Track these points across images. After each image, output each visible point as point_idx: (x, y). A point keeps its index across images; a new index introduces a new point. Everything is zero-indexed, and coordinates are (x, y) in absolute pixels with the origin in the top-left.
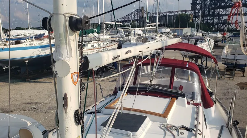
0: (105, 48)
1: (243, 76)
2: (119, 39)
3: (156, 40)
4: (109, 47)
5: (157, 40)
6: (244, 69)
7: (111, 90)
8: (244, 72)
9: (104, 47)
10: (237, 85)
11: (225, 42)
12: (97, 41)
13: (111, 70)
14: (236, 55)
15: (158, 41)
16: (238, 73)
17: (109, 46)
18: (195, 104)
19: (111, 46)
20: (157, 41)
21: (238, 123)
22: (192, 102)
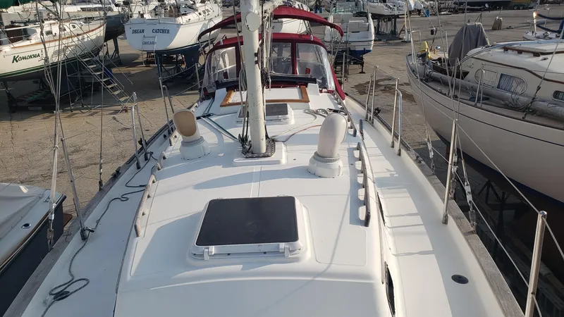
0: (80, 37)
1: (362, 72)
2: (105, 14)
3: (197, 10)
4: (91, 33)
5: (199, 11)
6: (362, 59)
7: (122, 130)
8: (362, 64)
9: (78, 35)
10: (354, 90)
11: (321, 12)
12: (54, 19)
13: (110, 87)
14: (348, 33)
15: (202, 13)
16: (354, 68)
17: (90, 31)
18: (329, 92)
19: (93, 31)
20: (200, 14)
21: (379, 111)
22: (324, 90)
